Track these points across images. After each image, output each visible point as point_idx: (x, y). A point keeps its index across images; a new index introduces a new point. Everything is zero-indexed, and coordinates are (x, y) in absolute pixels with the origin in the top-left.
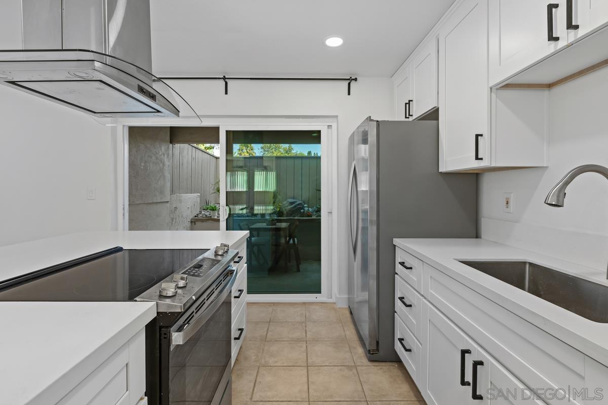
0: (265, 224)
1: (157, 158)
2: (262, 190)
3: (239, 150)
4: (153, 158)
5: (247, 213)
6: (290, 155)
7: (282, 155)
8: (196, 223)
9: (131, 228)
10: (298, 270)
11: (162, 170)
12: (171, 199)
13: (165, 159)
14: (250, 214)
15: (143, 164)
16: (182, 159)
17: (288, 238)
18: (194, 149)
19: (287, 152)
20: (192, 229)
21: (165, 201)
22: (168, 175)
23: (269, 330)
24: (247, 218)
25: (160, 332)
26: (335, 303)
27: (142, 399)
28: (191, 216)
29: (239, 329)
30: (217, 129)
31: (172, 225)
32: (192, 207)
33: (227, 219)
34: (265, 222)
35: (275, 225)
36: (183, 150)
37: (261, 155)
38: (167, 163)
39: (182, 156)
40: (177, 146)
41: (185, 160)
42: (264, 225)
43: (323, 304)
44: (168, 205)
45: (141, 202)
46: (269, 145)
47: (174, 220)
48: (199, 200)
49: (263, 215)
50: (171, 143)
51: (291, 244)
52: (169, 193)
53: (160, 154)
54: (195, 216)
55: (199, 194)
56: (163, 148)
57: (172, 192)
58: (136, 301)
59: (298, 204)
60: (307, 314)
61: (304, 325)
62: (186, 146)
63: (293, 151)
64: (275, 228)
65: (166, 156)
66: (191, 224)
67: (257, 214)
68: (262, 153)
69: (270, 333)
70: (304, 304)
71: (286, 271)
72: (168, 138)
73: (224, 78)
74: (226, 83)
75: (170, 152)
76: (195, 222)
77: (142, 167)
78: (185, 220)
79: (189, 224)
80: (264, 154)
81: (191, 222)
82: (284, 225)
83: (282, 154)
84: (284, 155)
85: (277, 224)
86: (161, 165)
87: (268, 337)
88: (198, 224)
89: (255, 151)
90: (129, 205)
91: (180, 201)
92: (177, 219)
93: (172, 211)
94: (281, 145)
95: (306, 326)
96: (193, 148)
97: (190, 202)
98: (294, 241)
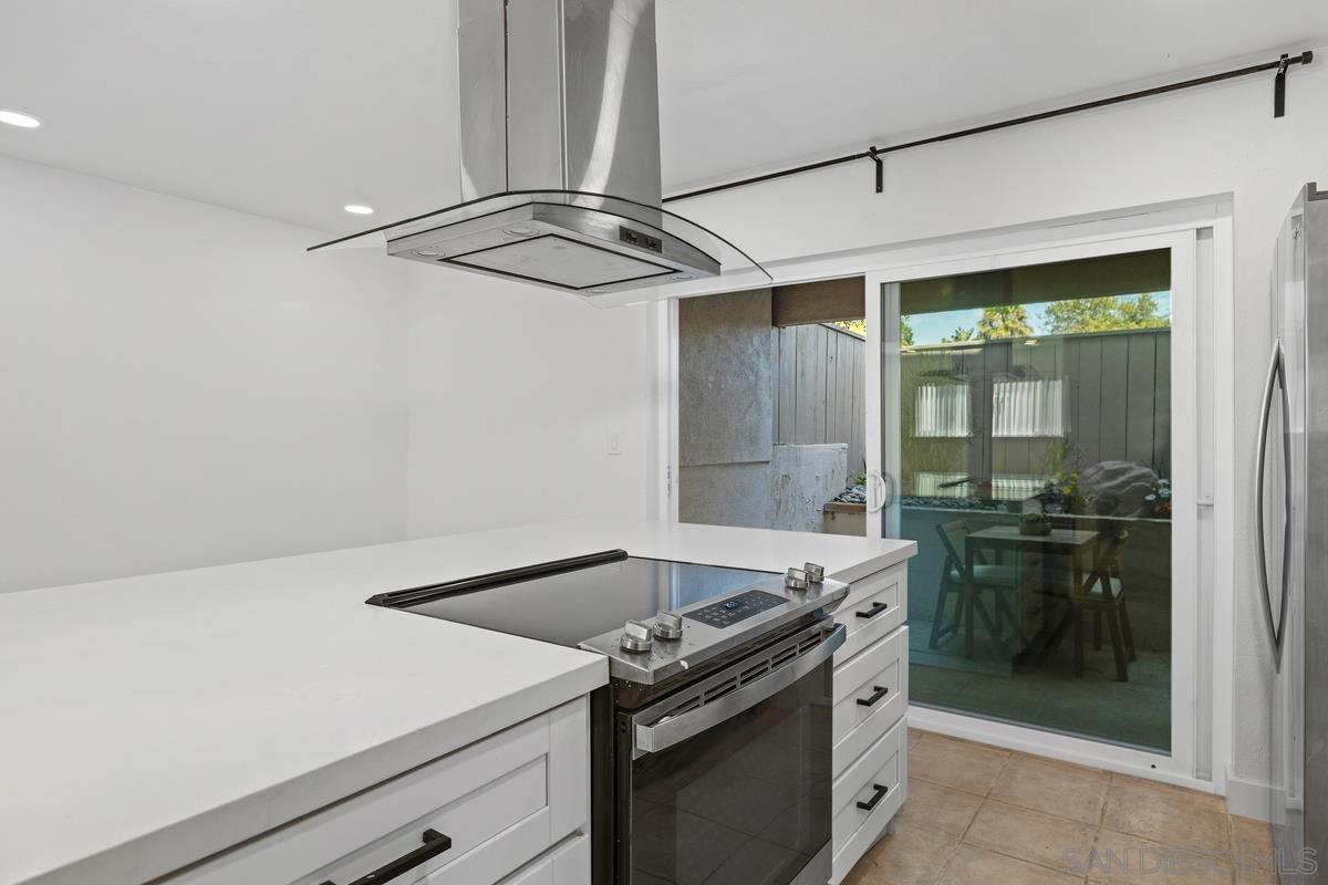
0: (1016, 530)
1: (742, 364)
2: (1030, 434)
3: (983, 323)
4: (735, 361)
5: (969, 497)
6: (1144, 325)
7: (1115, 329)
8: (836, 514)
9: (685, 517)
10: (1122, 677)
11: (753, 390)
12: (774, 455)
13: (761, 365)
14: (977, 501)
15: (711, 379)
16: (802, 362)
17: (1085, 577)
18: (832, 335)
19: (1133, 318)
20: (826, 530)
21: (763, 460)
22: (767, 401)
23: (978, 816)
24: (968, 511)
25: (615, 717)
26: (1223, 798)
27: (577, 833)
28: (827, 498)
29: (876, 787)
30: (859, 282)
31: (777, 516)
32: (826, 476)
33: (884, 508)
34: (1017, 525)
35: (1046, 533)
36: (805, 340)
37: (1047, 333)
38: (765, 372)
39: (802, 354)
40: (790, 330)
41: (810, 363)
42: (1012, 533)
43: (1177, 792)
44: (768, 470)
45: (707, 462)
46: (1071, 302)
47: (783, 505)
48: (844, 457)
49: (1015, 506)
50: (774, 324)
51: (1097, 595)
52: (771, 442)
53: (750, 352)
54: (836, 500)
55: (845, 445)
56: (756, 340)
57: (779, 440)
58: (579, 648)
59: (1137, 478)
60: (1110, 806)
61: (1091, 834)
62: (813, 327)
63: (1155, 314)
64: (1045, 544)
65: (762, 356)
66: (825, 519)
67: (999, 502)
68: (1050, 327)
69: (978, 826)
70: (1109, 775)
71: (1078, 670)
72: (768, 314)
73: (873, 152)
74: (879, 164)
75: (774, 346)
76: (833, 513)
77: (710, 385)
78: (810, 506)
79: (819, 519)
80: (1057, 328)
81: (825, 513)
82: (1082, 537)
83: (1116, 323)
84: (1124, 327)
85: (1054, 531)
86: (752, 378)
87: (967, 835)
88: (841, 518)
89: (1029, 322)
90: (680, 467)
91: (797, 461)
92: (790, 505)
93: (777, 483)
94: (1111, 298)
95: (1096, 839)
96: (830, 331)
97: (818, 464)
98: (1106, 586)
